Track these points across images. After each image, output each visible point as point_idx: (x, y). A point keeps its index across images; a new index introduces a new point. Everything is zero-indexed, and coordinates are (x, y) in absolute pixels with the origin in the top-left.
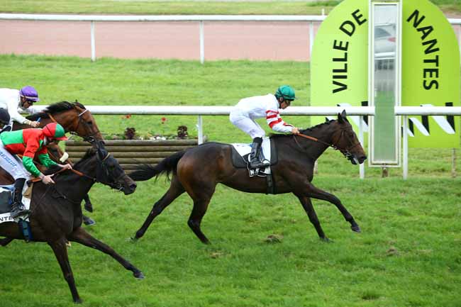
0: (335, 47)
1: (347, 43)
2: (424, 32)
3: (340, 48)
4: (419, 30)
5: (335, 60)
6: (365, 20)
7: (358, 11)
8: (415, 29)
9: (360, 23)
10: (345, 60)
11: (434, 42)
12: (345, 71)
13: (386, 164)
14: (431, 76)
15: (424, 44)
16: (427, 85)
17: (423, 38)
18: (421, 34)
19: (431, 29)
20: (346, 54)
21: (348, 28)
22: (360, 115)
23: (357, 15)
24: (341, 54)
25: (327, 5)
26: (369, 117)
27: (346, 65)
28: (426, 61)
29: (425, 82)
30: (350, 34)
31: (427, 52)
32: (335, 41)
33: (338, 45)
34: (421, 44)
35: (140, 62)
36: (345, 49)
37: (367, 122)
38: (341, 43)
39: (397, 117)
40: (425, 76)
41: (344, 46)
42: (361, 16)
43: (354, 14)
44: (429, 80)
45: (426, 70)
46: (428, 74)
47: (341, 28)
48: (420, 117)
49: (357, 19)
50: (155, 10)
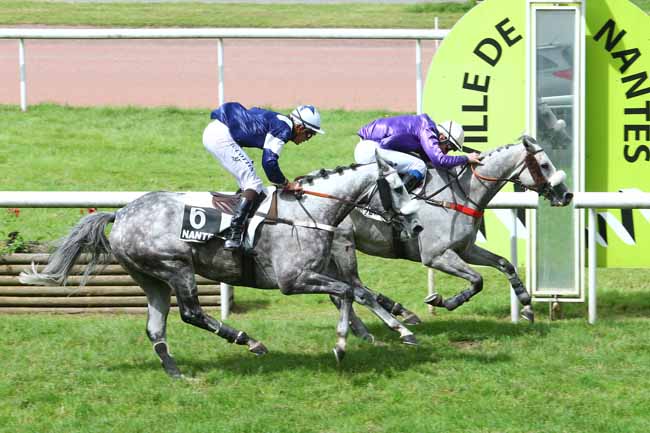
0: (466, 86)
1: (488, 78)
2: (624, 60)
3: (475, 87)
4: (615, 55)
5: (466, 108)
6: (519, 38)
7: (507, 21)
8: (608, 55)
9: (510, 43)
10: (484, 108)
11: (643, 76)
12: (484, 128)
13: (559, 296)
14: (637, 138)
15: (625, 80)
16: (631, 153)
17: (623, 70)
18: (620, 62)
19: (637, 53)
20: (485, 98)
21: (489, 51)
22: (512, 207)
23: (506, 28)
24: (476, 98)
25: (442, 10)
26: (527, 211)
27: (485, 117)
28: (628, 111)
29: (626, 147)
30: (493, 63)
31: (630, 94)
32: (467, 75)
33: (471, 81)
34: (620, 81)
35: (109, 113)
36: (484, 89)
37: (523, 221)
38: (477, 77)
39: (577, 210)
40: (626, 139)
41: (481, 83)
42: (512, 29)
43: (499, 27)
44: (634, 145)
45: (628, 128)
46: (632, 134)
47: (477, 52)
48: (619, 211)
49: (505, 34)
50: (134, 18)
